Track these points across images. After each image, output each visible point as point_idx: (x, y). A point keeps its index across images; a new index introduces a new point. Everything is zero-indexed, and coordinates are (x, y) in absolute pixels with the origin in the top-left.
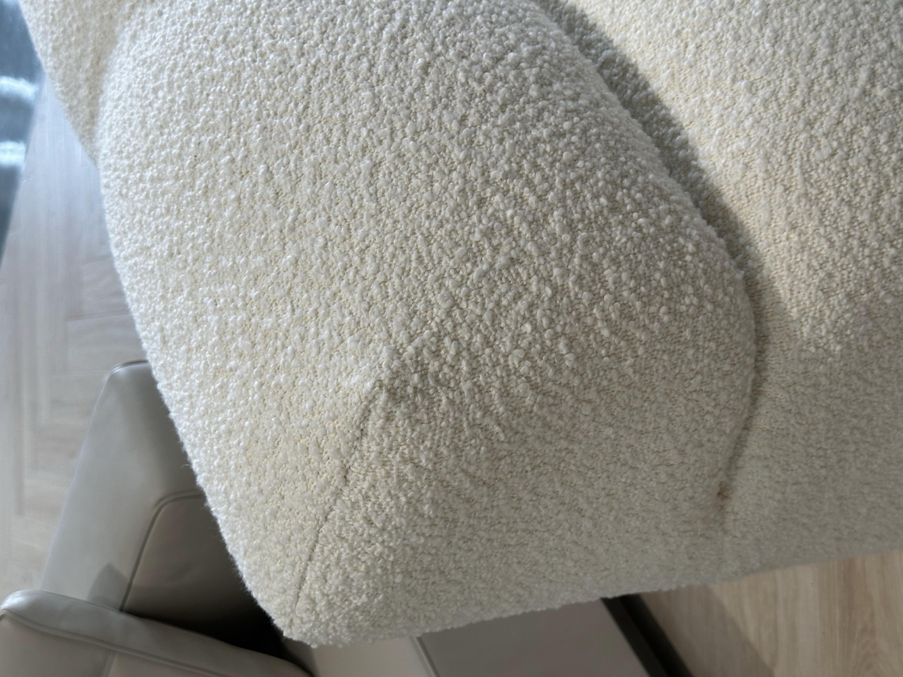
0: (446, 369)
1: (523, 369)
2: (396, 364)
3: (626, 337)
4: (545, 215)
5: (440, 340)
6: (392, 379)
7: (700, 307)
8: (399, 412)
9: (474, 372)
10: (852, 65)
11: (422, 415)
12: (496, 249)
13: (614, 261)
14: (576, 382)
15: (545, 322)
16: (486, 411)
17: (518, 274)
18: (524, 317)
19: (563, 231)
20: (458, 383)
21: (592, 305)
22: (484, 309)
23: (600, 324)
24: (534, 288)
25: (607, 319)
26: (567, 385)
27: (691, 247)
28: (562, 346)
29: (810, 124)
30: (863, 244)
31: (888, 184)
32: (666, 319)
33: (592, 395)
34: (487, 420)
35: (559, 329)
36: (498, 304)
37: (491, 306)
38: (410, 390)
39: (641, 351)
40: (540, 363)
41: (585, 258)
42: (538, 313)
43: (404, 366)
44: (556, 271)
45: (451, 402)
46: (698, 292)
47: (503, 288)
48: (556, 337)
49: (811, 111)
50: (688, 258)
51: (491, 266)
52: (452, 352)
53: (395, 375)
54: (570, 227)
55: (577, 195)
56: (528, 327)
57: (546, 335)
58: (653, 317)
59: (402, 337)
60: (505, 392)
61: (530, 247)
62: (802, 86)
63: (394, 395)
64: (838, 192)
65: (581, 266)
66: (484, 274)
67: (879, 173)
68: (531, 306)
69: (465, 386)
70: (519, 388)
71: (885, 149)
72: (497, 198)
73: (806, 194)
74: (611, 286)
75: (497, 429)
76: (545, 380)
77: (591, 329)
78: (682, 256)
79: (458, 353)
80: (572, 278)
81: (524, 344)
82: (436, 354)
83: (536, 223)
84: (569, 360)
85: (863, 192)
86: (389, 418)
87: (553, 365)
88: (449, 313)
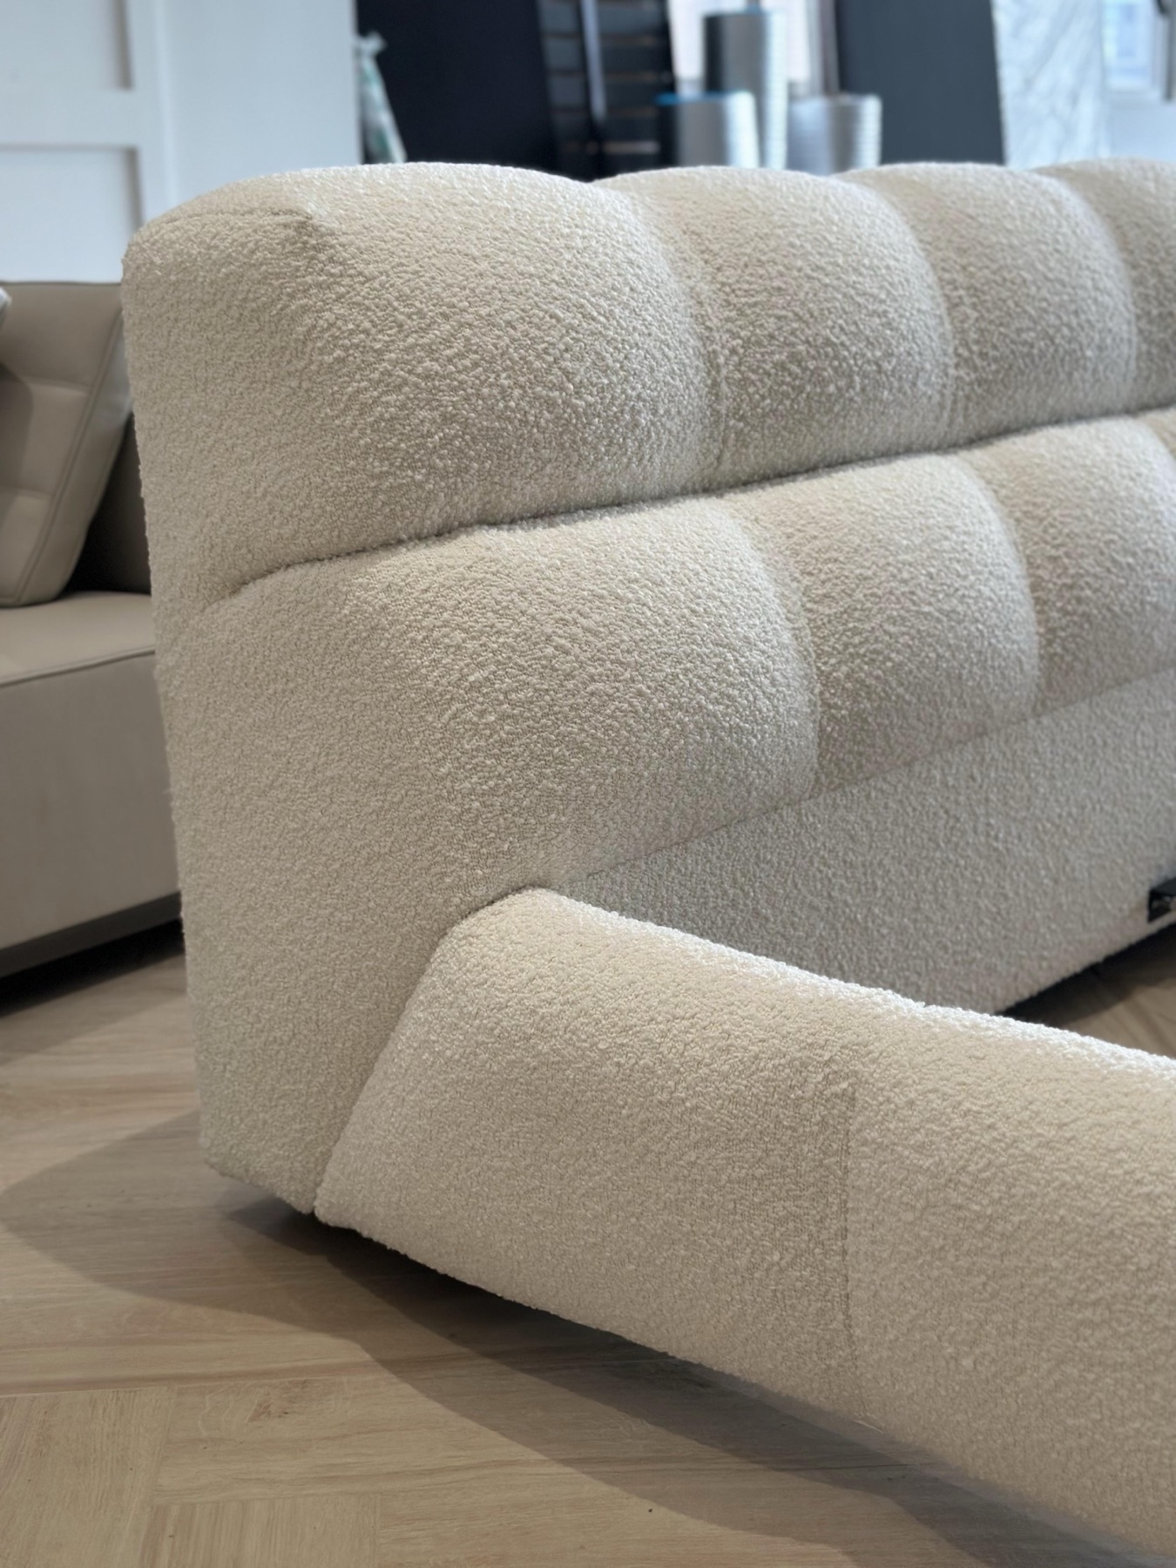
0: (320, 265)
1: (321, 322)
2: (323, 229)
3: (347, 408)
4: (437, 360)
5: (341, 264)
6: (312, 226)
7: (373, 477)
8: (291, 232)
9: (319, 285)
10: (573, 639)
11: (289, 248)
12: (409, 316)
13: (403, 407)
14: (313, 367)
15: (355, 341)
16: (292, 296)
17: (391, 328)
18: (358, 326)
19: (424, 368)
20: (311, 274)
21: (370, 380)
22: (364, 298)
23: (355, 384)
24: (380, 337)
25: (358, 391)
26: (311, 362)
27: (418, 477)
28: (338, 353)
29: (522, 593)
30: (426, 614)
31: (473, 638)
32: (362, 442)
33: (305, 385)
34: (285, 298)
35: (351, 352)
36: (368, 309)
37: (366, 302)
38: (305, 238)
39: (337, 422)
40: (326, 335)
41: (405, 382)
42: (362, 336)
43: (322, 236)
44: (393, 355)
45: (297, 269)
46: (382, 476)
47: (380, 314)
48: (346, 349)
49: (531, 597)
50: (410, 473)
51: (395, 309)
52: (333, 271)
53: (316, 229)
54: (427, 377)
55: (455, 390)
56: (351, 326)
57: (347, 341)
58: (363, 433)
59: (343, 239)
60: (305, 309)
61: (410, 340)
62: (554, 598)
63: (302, 225)
64: (466, 600)
65: (398, 376)
66: (390, 304)
67: (482, 632)
68: (366, 332)
69: (309, 279)
70: (308, 321)
71: (501, 640)
72: (448, 327)
73: (465, 579)
74: (384, 399)
75: (279, 306)
76: (314, 341)
77: (353, 380)
78: (414, 469)
79: (332, 275)
80: (389, 368)
81: (339, 323)
82: (331, 260)
83: (430, 351)
84: (328, 359)
85: (466, 618)
86: (286, 226)
87: (325, 347)
88: (360, 274)
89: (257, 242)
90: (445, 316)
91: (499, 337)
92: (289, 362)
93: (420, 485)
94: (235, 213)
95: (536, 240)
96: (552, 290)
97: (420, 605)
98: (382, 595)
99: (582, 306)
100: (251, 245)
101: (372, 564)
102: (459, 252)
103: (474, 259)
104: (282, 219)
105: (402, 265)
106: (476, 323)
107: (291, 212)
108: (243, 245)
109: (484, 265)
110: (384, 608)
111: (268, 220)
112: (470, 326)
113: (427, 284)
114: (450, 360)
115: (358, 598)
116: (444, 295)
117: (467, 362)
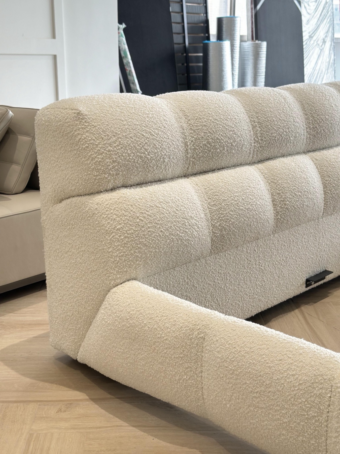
0: (83, 123)
1: (82, 137)
2: (84, 114)
3: (88, 159)
4: (112, 147)
5: (88, 123)
6: (81, 113)
7: (94, 176)
8: (76, 115)
9: (82, 128)
10: (144, 217)
11: (75, 119)
12: (105, 136)
13: (103, 159)
14: (80, 148)
15: (91, 142)
16: (75, 131)
17: (100, 139)
18: (92, 138)
19: (108, 149)
20: (80, 125)
21: (94, 152)
22: (94, 131)
23: (91, 153)
24: (97, 141)
25: (91, 155)
26: (80, 147)
27: (106, 176)
28: (87, 145)
29: (131, 206)
30: (107, 211)
31: (118, 217)
32: (92, 167)
33: (78, 153)
34: (74, 131)
35: (90, 145)
36: (95, 134)
37: (94, 132)
38: (79, 116)
39: (86, 162)
40: (84, 141)
41: (103, 152)
42: (93, 141)
43: (83, 116)
44: (100, 146)
45: (77, 124)
46: (97, 176)
47: (97, 135)
48: (89, 144)
49: (134, 207)
50: (104, 175)
51: (101, 134)
52: (86, 125)
53: (82, 114)
54: (109, 151)
55: (116, 154)
56: (90, 138)
57: (89, 142)
58: (92, 165)
59: (89, 117)
60: (79, 134)
61: (105, 142)
62: (140, 207)
63: (79, 113)
64: (117, 207)
65: (102, 151)
66: (100, 133)
67: (121, 216)
68: (94, 140)
69: (80, 126)
70: (79, 137)
71: (126, 218)
72: (115, 138)
73: (117, 202)
74: (98, 157)
75: (72, 133)
76: (81, 142)
77: (90, 152)
78: (105, 174)
79: (86, 126)
80: (99, 149)
81: (87, 138)
82: (85, 122)
83: (110, 145)
84: (84, 147)
85: (117, 212)
86: (74, 113)
87: (83, 143)
88: (93, 125)
89: (67, 117)
90: (114, 136)
91: (128, 141)
92: (74, 147)
93: (106, 178)
94: (62, 109)
95: (139, 115)
96: (143, 128)
97: (105, 208)
98: (96, 206)
99: (151, 132)
100: (66, 117)
101: (94, 197)
102: (119, 119)
103: (123, 121)
104: (74, 111)
105: (104, 123)
106: (122, 137)
107: (76, 110)
108: (64, 117)
109: (125, 122)
110: (96, 209)
111: (70, 111)
112: (121, 138)
113: (110, 128)
114: (115, 147)
115: (90, 206)
116: (114, 130)
117: (120, 147)
